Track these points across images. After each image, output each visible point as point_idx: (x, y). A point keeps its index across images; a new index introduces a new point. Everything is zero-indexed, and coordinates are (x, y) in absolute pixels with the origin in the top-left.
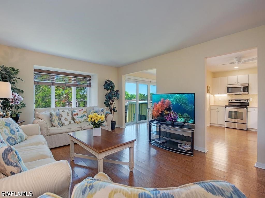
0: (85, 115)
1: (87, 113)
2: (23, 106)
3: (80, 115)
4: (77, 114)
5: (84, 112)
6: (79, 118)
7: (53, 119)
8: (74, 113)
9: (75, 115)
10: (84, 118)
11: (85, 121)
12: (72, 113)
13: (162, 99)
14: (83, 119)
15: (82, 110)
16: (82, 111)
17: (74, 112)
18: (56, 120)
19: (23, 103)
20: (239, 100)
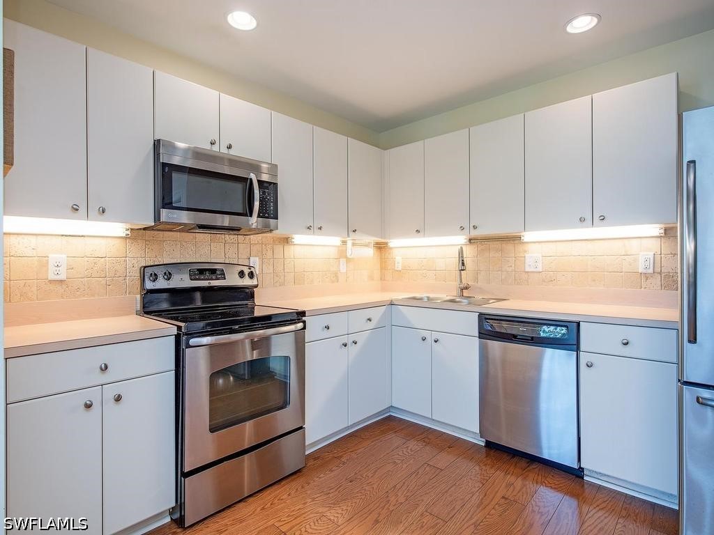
20: (213, 271)
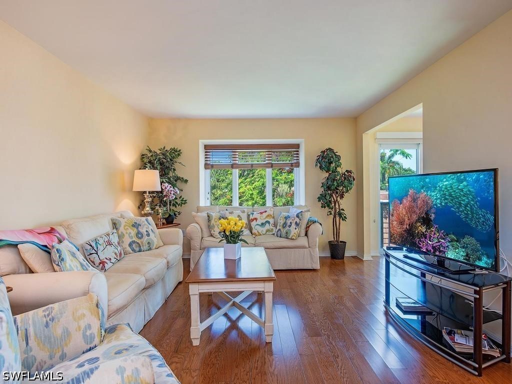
0: (269, 222)
1: (273, 218)
2: (183, 202)
3: (259, 222)
4: (256, 219)
5: (268, 216)
6: (258, 226)
7: (212, 225)
8: (251, 217)
9: (253, 220)
10: (267, 227)
11: (268, 233)
12: (249, 216)
13: (411, 191)
14: (264, 229)
15: (266, 211)
16: (265, 215)
17: (251, 215)
18: (216, 226)
19: (183, 198)
